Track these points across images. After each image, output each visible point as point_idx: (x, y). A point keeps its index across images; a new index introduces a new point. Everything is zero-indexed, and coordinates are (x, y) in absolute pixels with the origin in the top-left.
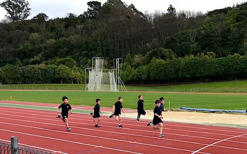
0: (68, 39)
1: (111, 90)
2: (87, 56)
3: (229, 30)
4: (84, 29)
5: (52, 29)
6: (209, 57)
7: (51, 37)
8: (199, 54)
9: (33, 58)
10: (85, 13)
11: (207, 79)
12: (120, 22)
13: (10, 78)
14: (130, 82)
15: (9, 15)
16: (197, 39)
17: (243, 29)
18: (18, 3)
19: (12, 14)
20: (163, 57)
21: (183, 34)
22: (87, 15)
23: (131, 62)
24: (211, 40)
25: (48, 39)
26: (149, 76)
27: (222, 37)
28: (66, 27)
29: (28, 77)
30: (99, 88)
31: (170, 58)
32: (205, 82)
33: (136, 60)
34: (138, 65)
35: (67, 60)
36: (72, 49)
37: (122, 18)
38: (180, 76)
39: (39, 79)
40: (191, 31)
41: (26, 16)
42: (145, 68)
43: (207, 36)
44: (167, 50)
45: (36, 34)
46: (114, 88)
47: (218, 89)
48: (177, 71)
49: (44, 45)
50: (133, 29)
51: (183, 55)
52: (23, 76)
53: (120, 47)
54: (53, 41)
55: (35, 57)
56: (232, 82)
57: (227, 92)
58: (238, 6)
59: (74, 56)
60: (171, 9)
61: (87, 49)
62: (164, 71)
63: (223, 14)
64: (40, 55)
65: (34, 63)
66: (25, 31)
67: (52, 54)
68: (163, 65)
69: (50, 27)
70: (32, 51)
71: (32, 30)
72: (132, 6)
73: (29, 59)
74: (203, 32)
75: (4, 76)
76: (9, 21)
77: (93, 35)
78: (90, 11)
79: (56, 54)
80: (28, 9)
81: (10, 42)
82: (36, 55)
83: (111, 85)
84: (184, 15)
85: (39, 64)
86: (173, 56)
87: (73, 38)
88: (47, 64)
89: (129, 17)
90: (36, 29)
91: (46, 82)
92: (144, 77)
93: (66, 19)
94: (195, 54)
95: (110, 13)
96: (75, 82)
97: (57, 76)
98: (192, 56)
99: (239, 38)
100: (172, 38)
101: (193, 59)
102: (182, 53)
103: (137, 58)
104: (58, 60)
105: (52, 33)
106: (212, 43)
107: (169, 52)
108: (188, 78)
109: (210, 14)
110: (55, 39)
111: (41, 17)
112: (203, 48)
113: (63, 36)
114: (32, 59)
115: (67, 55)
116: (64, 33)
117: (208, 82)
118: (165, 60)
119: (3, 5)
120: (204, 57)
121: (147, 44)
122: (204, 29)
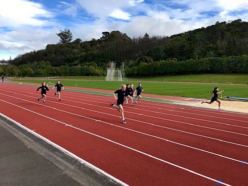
0: (93, 52)
1: (119, 80)
2: (102, 61)
3: (184, 46)
4: (101, 46)
5: (84, 47)
6: (174, 61)
7: (83, 51)
8: (167, 59)
10: (101, 38)
12: (120, 42)
14: (129, 75)
15: (61, 40)
17: (193, 45)
18: (66, 34)
19: (63, 39)
20: (146, 61)
21: (157, 48)
25: (82, 52)
26: (139, 72)
27: (180, 50)
28: (91, 45)
29: (73, 72)
30: (112, 79)
31: (150, 62)
32: (172, 75)
34: (131, 66)
35: (92, 64)
36: (94, 58)
37: (121, 41)
38: (157, 72)
39: (78, 74)
40: (161, 46)
41: (70, 40)
42: (136, 67)
43: (171, 49)
44: (148, 57)
45: (76, 50)
46: (121, 79)
48: (155, 69)
49: (80, 55)
50: (128, 47)
51: (158, 60)
52: (70, 72)
54: (84, 53)
55: (75, 62)
56: (189, 76)
57: (187, 82)
59: (95, 61)
60: (147, 35)
61: (103, 58)
62: (147, 69)
63: (179, 37)
64: (78, 60)
65: (75, 65)
66: (70, 48)
67: (84, 60)
68: (146, 66)
69: (82, 46)
70: (73, 58)
71: (73, 48)
72: (125, 34)
73: (72, 63)
74: (168, 47)
75: (60, 72)
76: (61, 43)
77: (106, 50)
78: (103, 37)
79: (86, 60)
80: (71, 37)
81: (62, 54)
83: (119, 77)
84: (155, 38)
85: (77, 66)
86: (152, 61)
87: (96, 52)
88: (81, 65)
89: (125, 40)
90: (75, 47)
91: (82, 75)
92: (136, 72)
93: (91, 41)
94: (165, 60)
95: (114, 38)
96: (98, 75)
97: (88, 72)
98: (164, 61)
99: (191, 51)
100: (150, 51)
102: (157, 59)
103: (131, 62)
104: (88, 63)
105: (84, 49)
106: (175, 53)
107: (150, 58)
108: (162, 73)
111: (78, 40)
112: (169, 56)
113: (90, 51)
116: (90, 49)
117: (174, 75)
118: (148, 63)
119: (59, 35)
120: (171, 61)
121: (136, 54)
122: (169, 45)
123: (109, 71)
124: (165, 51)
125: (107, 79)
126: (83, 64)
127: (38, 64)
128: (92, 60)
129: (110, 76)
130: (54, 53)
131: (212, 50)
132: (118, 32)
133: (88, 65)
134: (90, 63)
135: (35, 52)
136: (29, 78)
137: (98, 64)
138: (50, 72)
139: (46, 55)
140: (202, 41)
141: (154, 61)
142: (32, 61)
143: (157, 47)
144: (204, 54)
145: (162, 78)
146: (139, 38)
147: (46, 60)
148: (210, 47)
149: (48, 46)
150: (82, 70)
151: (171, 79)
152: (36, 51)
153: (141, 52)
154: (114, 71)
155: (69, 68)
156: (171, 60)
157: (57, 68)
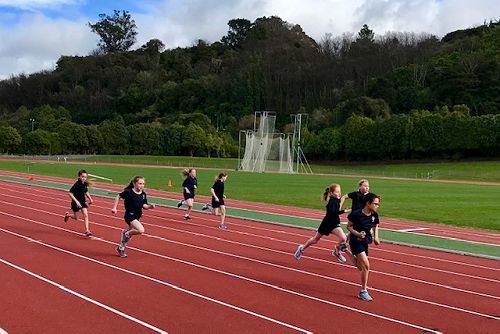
0: (198, 81)
1: (281, 171)
2: (228, 110)
4: (224, 64)
5: (171, 66)
6: (461, 113)
7: (169, 78)
8: (437, 108)
9: (140, 111)
10: (224, 39)
11: (456, 156)
12: (284, 53)
13: (111, 145)
14: (314, 156)
15: (103, 43)
18: (119, 25)
19: (108, 41)
20: (368, 113)
21: (402, 72)
22: (226, 42)
24: (459, 83)
25: (165, 80)
26: (343, 147)
27: (480, 77)
28: (194, 61)
29: (138, 144)
30: (261, 166)
31: (382, 114)
33: (316, 118)
34: (321, 127)
35: (197, 117)
36: (203, 99)
37: (287, 47)
38: (405, 149)
39: (155, 148)
40: (416, 67)
41: (129, 44)
42: (335, 132)
44: (376, 101)
45: (147, 74)
46: (288, 168)
48: (398, 139)
49: (158, 91)
50: (308, 65)
51: (407, 109)
52: (131, 141)
54: (175, 84)
55: (144, 111)
59: (206, 109)
60: (366, 31)
61: (228, 99)
62: (373, 138)
64: (152, 107)
65: (144, 119)
66: (129, 68)
67: (172, 105)
68: (369, 127)
69: (166, 62)
70: (139, 101)
71: (139, 67)
72: (298, 28)
73: (134, 113)
74: (439, 68)
75: (101, 140)
76: (103, 53)
77: (240, 75)
78: (231, 35)
79: (176, 106)
80: (133, 34)
81: (105, 84)
82: (146, 107)
83: (281, 162)
84: (393, 42)
85: (151, 122)
86: (387, 110)
87: (207, 80)
88: (162, 122)
89: (298, 45)
91: (167, 154)
92: (334, 148)
93: (194, 48)
94: (431, 110)
95: (265, 38)
96: (214, 154)
97: (185, 143)
98: (426, 114)
100: (380, 80)
101: (430, 117)
102: (402, 106)
103: (319, 115)
104: (184, 116)
105: (170, 73)
106: (460, 89)
107: (380, 103)
108: (420, 152)
110: (176, 81)
111: (154, 45)
112: (442, 99)
113: (189, 77)
114: (138, 114)
115: (195, 109)
116: (190, 70)
117: (459, 160)
118: (374, 118)
119: (96, 27)
120: (449, 114)
121: (335, 90)
122: (441, 63)
123: (251, 140)
124: (428, 82)
125: (246, 164)
126: (167, 117)
127: (32, 116)
128: (195, 107)
129: (254, 157)
130: (80, 83)
132: (276, 20)
133: (186, 122)
134: (189, 115)
135: (23, 77)
136: (6, 155)
137: (214, 119)
138: (70, 140)
139: (57, 89)
141: (393, 111)
142: (15, 107)
143: (403, 68)
145: (420, 167)
146: (345, 41)
147: (56, 104)
149: (64, 62)
150: (167, 135)
151: (450, 173)
152: (27, 76)
153: (350, 83)
154: (266, 141)
155: (126, 130)
156: (451, 110)
157: (91, 127)
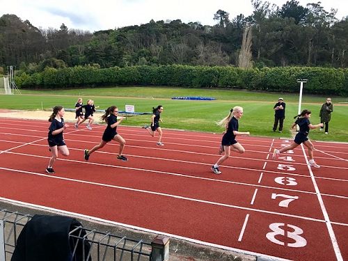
1: (6, 94)
3: (110, 48)
6: (95, 68)
8: (86, 65)
11: (93, 86)
12: (16, 34)
16: (85, 53)
17: (122, 48)
20: (55, 66)
21: (74, 48)
23: (26, 70)
24: (97, 54)
26: (43, 82)
27: (106, 52)
31: (62, 67)
32: (91, 87)
33: (30, 68)
34: (32, 72)
37: (18, 31)
38: (70, 82)
40: (80, 46)
42: (39, 75)
43: (93, 51)
44: (59, 60)
46: (9, 92)
47: (103, 93)
50: (28, 41)
51: (74, 66)
53: (16, 56)
58: (119, 29)
60: (64, 27)
62: (56, 78)
63: (106, 34)
68: (55, 73)
72: (27, 22)
74: (89, 47)
83: (6, 89)
84: (73, 33)
86: (64, 66)
89: (24, 31)
92: (38, 82)
94: (83, 65)
98: (81, 67)
99: (119, 54)
100: (64, 52)
101: (81, 69)
103: (32, 66)
106: (98, 57)
107: (61, 62)
108: (77, 84)
109: (96, 33)
118: (57, 69)
120: (90, 68)
121: (42, 55)
122: (91, 45)
131: (145, 56)
132: (14, 17)
140: (134, 43)
143: (75, 46)
144: (135, 60)
148: (143, 52)
153: (49, 51)
156: (91, 66)
